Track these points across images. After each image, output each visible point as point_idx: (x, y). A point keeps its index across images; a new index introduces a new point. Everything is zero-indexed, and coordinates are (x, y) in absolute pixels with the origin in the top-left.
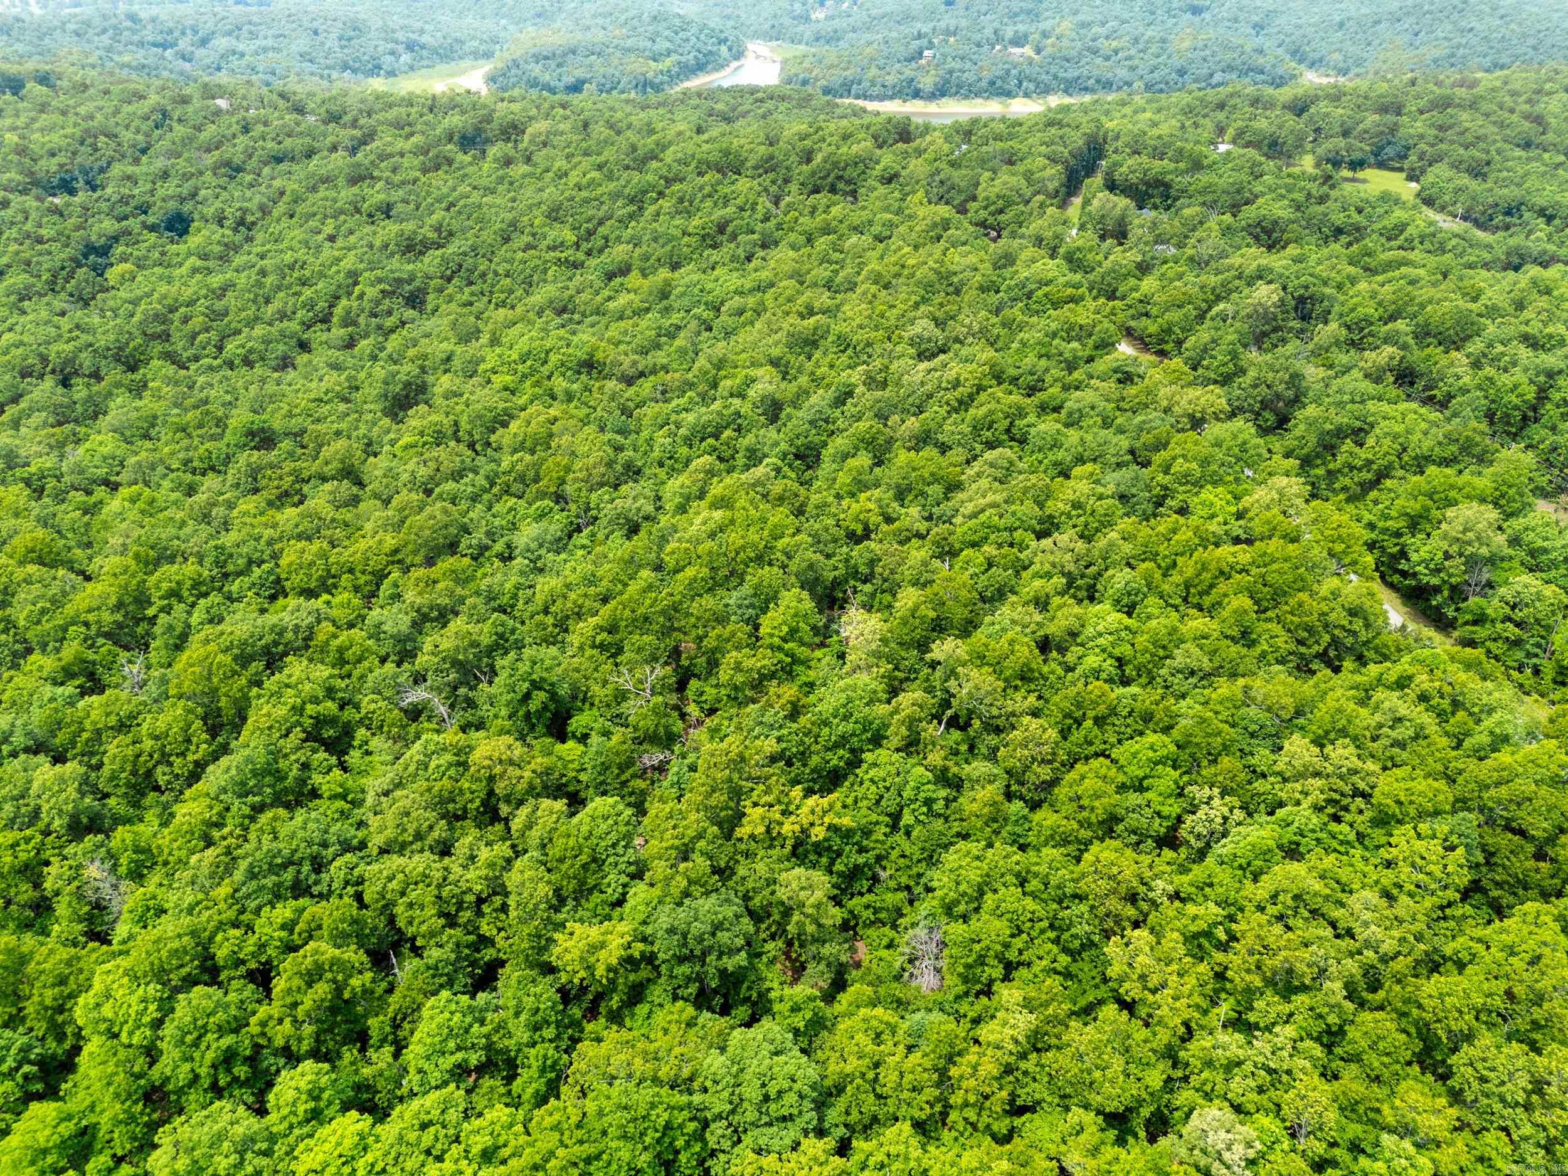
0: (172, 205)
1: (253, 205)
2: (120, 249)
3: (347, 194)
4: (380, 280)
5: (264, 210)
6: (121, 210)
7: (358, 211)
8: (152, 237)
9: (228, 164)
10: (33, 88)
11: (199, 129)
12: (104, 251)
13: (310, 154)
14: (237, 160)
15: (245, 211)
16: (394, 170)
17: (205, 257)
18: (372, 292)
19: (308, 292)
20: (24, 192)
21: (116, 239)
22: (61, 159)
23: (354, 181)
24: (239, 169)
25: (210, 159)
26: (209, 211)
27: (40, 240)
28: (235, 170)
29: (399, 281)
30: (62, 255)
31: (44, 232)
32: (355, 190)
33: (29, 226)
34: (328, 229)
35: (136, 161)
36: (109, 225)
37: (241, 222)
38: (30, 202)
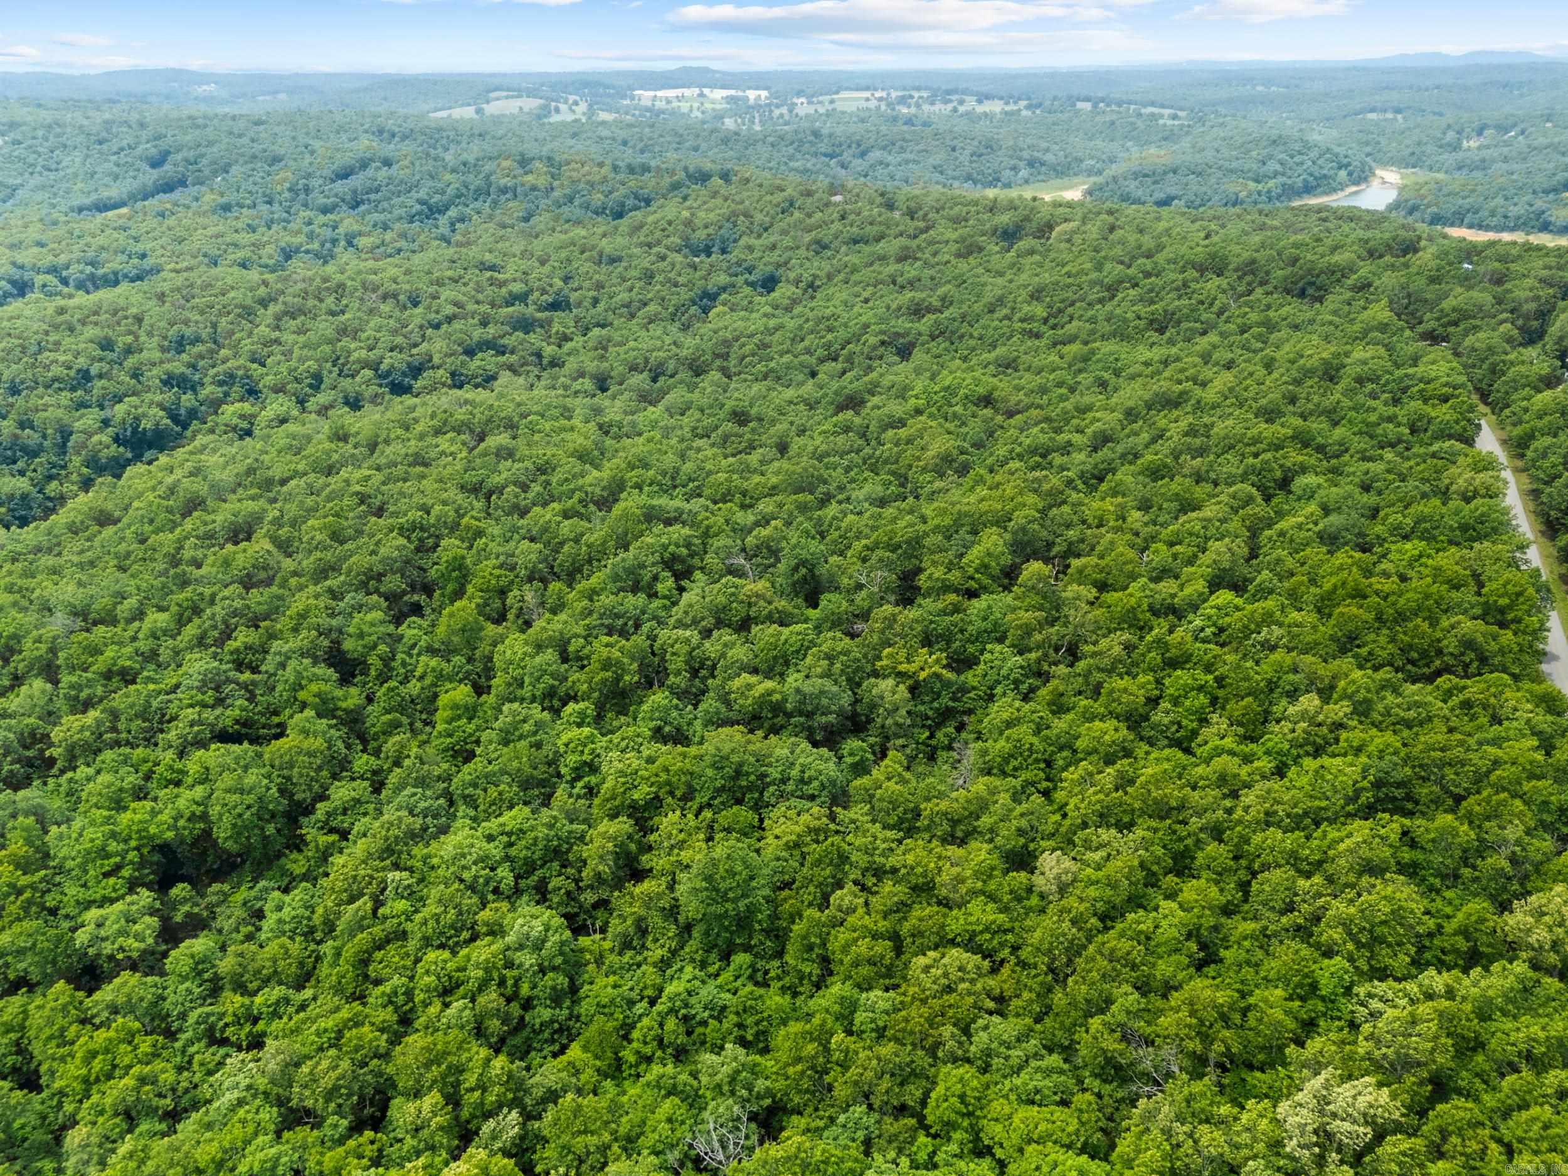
0: (770, 268)
1: (822, 274)
2: (724, 296)
3: (892, 268)
4: (883, 333)
5: (830, 277)
6: (734, 269)
7: (894, 283)
8: (747, 290)
9: (818, 242)
10: (717, 181)
11: (809, 216)
12: (713, 297)
13: (879, 239)
14: (826, 240)
15: (815, 276)
16: (935, 254)
17: (776, 307)
18: (873, 340)
19: (830, 337)
20: (679, 251)
21: (724, 289)
22: (711, 230)
23: (901, 259)
24: (825, 247)
25: (807, 238)
26: (792, 275)
27: (676, 285)
28: (821, 246)
29: (898, 334)
30: (685, 295)
31: (681, 280)
32: (899, 266)
33: (672, 275)
34: (866, 294)
35: (759, 236)
36: (723, 279)
37: (811, 285)
38: (679, 258)
